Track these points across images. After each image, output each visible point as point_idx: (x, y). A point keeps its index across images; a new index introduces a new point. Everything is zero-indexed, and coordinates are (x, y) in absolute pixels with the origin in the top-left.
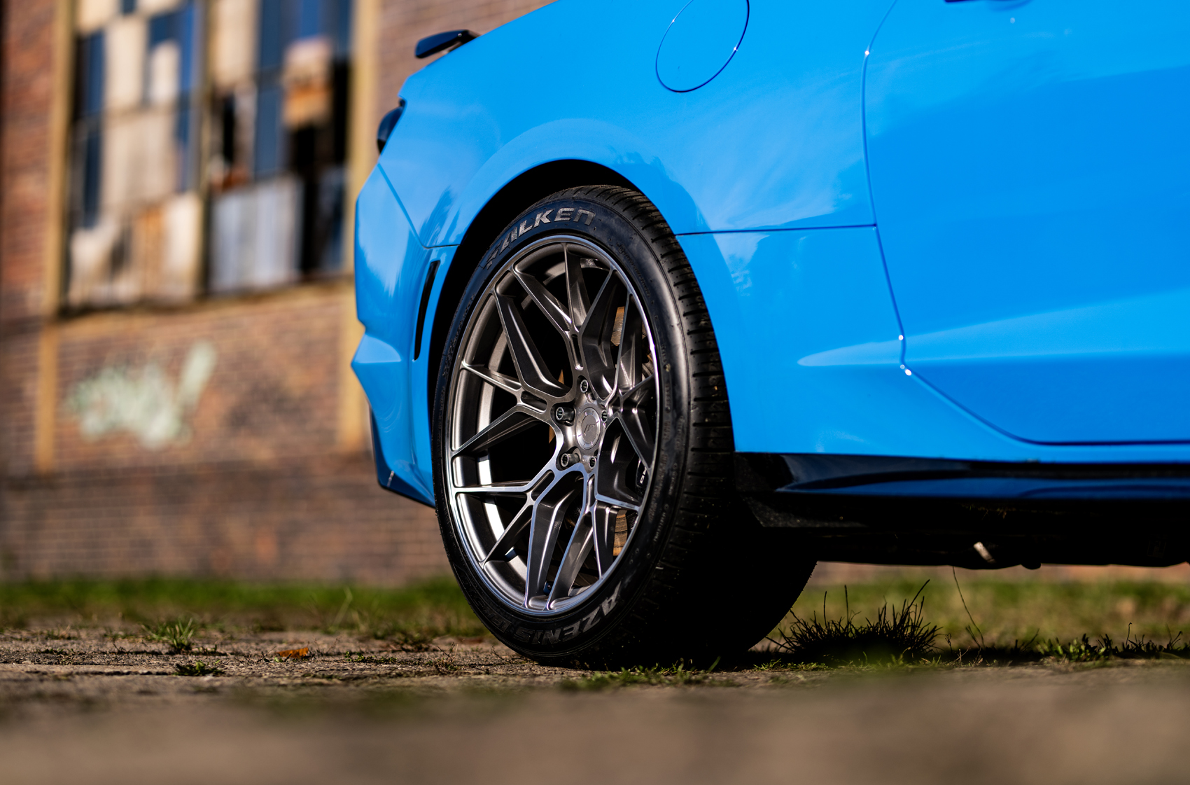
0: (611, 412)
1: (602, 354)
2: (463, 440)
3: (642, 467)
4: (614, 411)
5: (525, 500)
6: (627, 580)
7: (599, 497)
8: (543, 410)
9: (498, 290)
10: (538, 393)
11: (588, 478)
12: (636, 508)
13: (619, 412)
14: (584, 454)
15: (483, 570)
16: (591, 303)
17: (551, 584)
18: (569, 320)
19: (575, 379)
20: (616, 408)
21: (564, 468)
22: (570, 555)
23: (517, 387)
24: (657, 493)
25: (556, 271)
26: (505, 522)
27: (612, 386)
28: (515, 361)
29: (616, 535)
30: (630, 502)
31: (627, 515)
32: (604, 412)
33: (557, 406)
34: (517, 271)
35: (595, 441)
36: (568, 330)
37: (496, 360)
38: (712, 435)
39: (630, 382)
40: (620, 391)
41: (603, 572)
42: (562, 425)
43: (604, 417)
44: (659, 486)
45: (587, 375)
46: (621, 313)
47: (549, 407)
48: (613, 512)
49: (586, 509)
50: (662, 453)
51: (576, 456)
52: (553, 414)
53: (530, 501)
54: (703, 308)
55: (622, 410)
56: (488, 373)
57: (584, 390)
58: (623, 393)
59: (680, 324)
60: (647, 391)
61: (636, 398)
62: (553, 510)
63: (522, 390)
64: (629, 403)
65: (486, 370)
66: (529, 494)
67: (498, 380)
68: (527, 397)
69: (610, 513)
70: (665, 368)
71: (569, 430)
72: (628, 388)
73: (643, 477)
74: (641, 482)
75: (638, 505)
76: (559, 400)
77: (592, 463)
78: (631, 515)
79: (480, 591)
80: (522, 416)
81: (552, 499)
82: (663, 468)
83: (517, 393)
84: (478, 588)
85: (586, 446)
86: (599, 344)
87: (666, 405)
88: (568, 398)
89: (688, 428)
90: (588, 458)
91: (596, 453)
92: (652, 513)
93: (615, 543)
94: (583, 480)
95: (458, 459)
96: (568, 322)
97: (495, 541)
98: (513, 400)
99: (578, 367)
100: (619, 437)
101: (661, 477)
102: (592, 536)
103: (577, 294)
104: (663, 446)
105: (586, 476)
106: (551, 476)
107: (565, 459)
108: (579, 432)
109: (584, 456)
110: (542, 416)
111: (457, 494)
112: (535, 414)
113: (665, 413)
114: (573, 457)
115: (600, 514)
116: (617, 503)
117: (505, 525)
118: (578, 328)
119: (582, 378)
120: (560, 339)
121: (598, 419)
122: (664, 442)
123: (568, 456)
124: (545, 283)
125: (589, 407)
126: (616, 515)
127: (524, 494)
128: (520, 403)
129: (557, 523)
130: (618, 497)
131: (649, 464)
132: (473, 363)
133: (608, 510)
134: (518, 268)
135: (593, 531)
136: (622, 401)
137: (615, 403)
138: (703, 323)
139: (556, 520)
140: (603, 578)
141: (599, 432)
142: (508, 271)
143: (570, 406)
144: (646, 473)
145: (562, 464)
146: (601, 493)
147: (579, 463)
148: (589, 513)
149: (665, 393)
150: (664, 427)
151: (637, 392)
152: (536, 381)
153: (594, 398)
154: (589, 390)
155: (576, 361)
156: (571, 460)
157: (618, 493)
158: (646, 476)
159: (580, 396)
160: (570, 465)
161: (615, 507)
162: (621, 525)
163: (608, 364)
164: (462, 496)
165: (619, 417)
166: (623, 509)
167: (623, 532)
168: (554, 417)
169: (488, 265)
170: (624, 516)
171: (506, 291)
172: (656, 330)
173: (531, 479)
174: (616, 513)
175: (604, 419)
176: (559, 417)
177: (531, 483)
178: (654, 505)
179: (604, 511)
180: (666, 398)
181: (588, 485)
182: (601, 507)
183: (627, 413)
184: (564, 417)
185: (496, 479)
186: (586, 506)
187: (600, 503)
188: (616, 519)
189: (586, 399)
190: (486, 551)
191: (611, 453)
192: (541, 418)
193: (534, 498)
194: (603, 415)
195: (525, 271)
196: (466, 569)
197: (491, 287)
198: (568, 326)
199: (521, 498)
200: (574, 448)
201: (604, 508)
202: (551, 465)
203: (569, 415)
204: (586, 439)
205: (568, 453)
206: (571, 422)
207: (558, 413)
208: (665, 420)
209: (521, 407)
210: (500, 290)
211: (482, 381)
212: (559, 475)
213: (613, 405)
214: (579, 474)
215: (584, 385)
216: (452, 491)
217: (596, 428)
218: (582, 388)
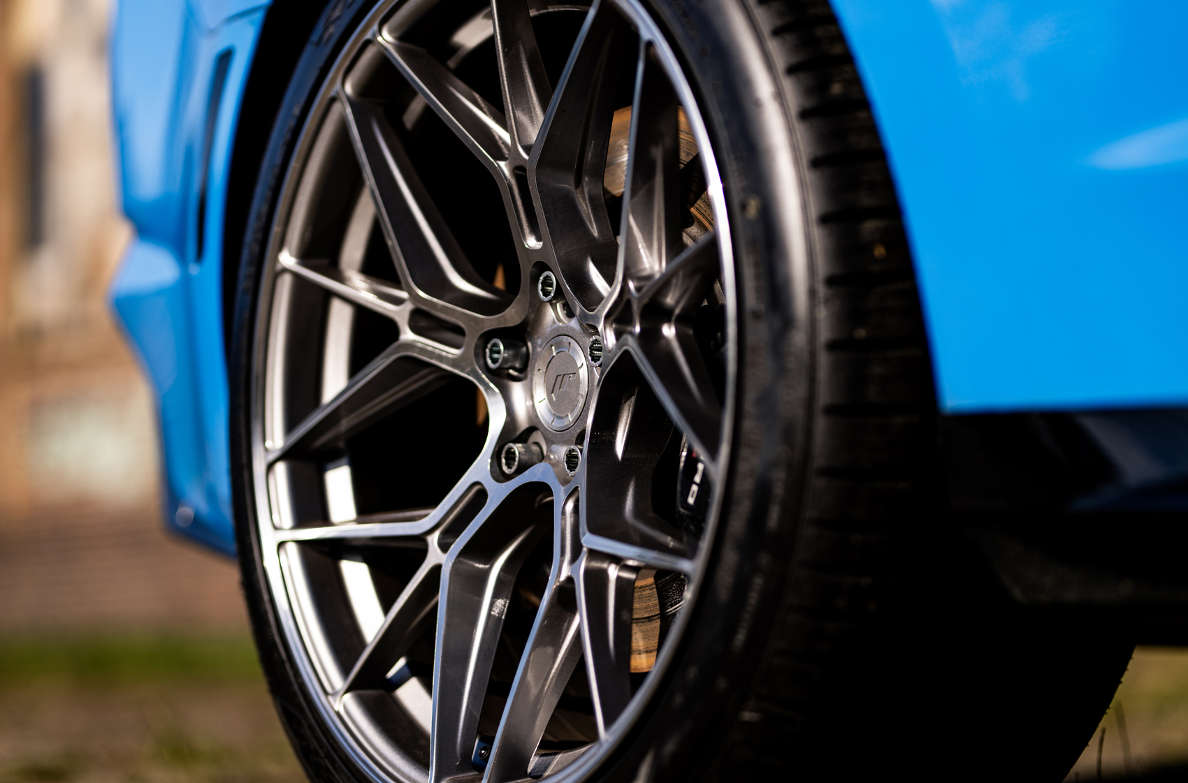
0: (610, 339)
1: (585, 208)
2: (290, 425)
3: (692, 461)
4: (618, 335)
5: (422, 553)
6: (670, 747)
7: (591, 541)
8: (457, 347)
9: (349, 88)
10: (445, 309)
11: (563, 497)
12: (685, 565)
13: (632, 334)
14: (553, 443)
15: (338, 714)
16: (554, 86)
17: (488, 741)
18: (505, 136)
19: (526, 270)
20: (622, 327)
21: (507, 478)
22: (530, 676)
23: (398, 301)
24: (737, 525)
25: (472, 34)
26: (386, 600)
27: (610, 280)
28: (392, 242)
29: (634, 626)
30: (662, 548)
31: (657, 578)
32: (596, 341)
33: (487, 336)
34: (386, 38)
35: (577, 411)
36: (503, 158)
37: (354, 248)
38: (877, 370)
39: (652, 262)
40: (631, 285)
41: (609, 722)
42: (501, 378)
43: (595, 351)
44: (743, 509)
45: (553, 259)
46: (625, 121)
47: (471, 340)
48: (626, 575)
49: (563, 569)
50: (747, 424)
51: (535, 448)
52: (480, 352)
53: (435, 555)
54: (837, 50)
55: (638, 329)
56: (339, 278)
57: (546, 294)
58: (638, 289)
59: (779, 95)
60: (697, 278)
61: (670, 300)
62: (486, 574)
63: (408, 307)
64: (655, 313)
65: (334, 270)
66: (433, 540)
67: (360, 289)
68: (423, 321)
69: (619, 579)
70: (744, 207)
71: (517, 389)
72: (649, 277)
73: (695, 488)
74: (691, 500)
75: (690, 554)
76: (490, 322)
77: (571, 460)
78: (668, 582)
79: (333, 762)
80: (411, 364)
81: (483, 547)
82: (751, 462)
83: (400, 314)
84: (328, 756)
85: (558, 424)
86: (578, 183)
87: (751, 301)
88: (512, 316)
89: (813, 354)
90: (561, 452)
91: (580, 439)
92: (725, 578)
93: (634, 645)
94: (552, 502)
95: (281, 469)
96: (504, 143)
97: (362, 644)
98: (389, 328)
99: (532, 242)
100: (633, 399)
101: (745, 485)
102: (578, 634)
103: (522, 71)
104: (749, 406)
105: (559, 493)
106: (481, 496)
107: (510, 456)
108: (540, 393)
109: (554, 447)
110: (455, 362)
111: (281, 545)
112: (441, 358)
113: (749, 322)
114: (528, 451)
115: (596, 580)
116: (632, 554)
117: (386, 606)
118: (527, 149)
119: (542, 267)
120: (488, 178)
121: (581, 360)
122: (750, 396)
123: (517, 448)
124: (452, 63)
125: (559, 335)
126: (632, 582)
127: (421, 539)
128: (408, 335)
129: (500, 603)
130: (636, 538)
131: (713, 452)
132: (305, 256)
133: (613, 572)
134: (390, 32)
135: (580, 621)
136: (636, 308)
137: (620, 316)
138: (836, 89)
139: (496, 596)
140: (607, 737)
141: (584, 389)
142: (368, 43)
143: (518, 336)
144: (705, 475)
145: (505, 468)
146: (594, 530)
147: (543, 464)
148: (570, 580)
149: (748, 272)
150: (749, 357)
151: (674, 281)
152: (439, 285)
153: (570, 314)
154: (560, 294)
155: (527, 230)
156: (524, 457)
157: (636, 530)
158: (706, 485)
159: (537, 309)
160: (522, 468)
161: (631, 563)
162: (646, 603)
163: (600, 231)
164: (292, 549)
165: (632, 345)
166: (648, 567)
167: (650, 619)
168: (482, 361)
169: (327, 35)
170: (651, 580)
171: (367, 91)
172: (717, 117)
173: (434, 503)
174: (632, 576)
175: (595, 359)
176: (494, 361)
177: (435, 515)
178: (730, 556)
179: (603, 574)
180: (750, 284)
181: (563, 513)
182: (596, 564)
183: (650, 338)
184: (505, 360)
185: (366, 507)
186: (562, 562)
187: (593, 554)
188: (634, 588)
189: (553, 316)
190: (345, 666)
191: (614, 437)
192: (454, 366)
193: (444, 547)
194: (592, 349)
195: (406, 37)
196: (302, 711)
197: (333, 82)
198: (505, 151)
199: (414, 549)
200: (532, 429)
201: (605, 565)
202: (480, 469)
203: (515, 356)
204: (557, 407)
205: (516, 441)
206: (523, 372)
207: (492, 352)
208: (750, 339)
209: (410, 346)
210: (354, 87)
211: (329, 294)
212: (498, 493)
213: (617, 321)
214: (542, 489)
215: (547, 282)
216: (269, 539)
217: (578, 382)
218: (543, 290)
